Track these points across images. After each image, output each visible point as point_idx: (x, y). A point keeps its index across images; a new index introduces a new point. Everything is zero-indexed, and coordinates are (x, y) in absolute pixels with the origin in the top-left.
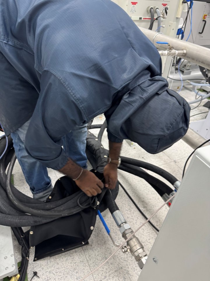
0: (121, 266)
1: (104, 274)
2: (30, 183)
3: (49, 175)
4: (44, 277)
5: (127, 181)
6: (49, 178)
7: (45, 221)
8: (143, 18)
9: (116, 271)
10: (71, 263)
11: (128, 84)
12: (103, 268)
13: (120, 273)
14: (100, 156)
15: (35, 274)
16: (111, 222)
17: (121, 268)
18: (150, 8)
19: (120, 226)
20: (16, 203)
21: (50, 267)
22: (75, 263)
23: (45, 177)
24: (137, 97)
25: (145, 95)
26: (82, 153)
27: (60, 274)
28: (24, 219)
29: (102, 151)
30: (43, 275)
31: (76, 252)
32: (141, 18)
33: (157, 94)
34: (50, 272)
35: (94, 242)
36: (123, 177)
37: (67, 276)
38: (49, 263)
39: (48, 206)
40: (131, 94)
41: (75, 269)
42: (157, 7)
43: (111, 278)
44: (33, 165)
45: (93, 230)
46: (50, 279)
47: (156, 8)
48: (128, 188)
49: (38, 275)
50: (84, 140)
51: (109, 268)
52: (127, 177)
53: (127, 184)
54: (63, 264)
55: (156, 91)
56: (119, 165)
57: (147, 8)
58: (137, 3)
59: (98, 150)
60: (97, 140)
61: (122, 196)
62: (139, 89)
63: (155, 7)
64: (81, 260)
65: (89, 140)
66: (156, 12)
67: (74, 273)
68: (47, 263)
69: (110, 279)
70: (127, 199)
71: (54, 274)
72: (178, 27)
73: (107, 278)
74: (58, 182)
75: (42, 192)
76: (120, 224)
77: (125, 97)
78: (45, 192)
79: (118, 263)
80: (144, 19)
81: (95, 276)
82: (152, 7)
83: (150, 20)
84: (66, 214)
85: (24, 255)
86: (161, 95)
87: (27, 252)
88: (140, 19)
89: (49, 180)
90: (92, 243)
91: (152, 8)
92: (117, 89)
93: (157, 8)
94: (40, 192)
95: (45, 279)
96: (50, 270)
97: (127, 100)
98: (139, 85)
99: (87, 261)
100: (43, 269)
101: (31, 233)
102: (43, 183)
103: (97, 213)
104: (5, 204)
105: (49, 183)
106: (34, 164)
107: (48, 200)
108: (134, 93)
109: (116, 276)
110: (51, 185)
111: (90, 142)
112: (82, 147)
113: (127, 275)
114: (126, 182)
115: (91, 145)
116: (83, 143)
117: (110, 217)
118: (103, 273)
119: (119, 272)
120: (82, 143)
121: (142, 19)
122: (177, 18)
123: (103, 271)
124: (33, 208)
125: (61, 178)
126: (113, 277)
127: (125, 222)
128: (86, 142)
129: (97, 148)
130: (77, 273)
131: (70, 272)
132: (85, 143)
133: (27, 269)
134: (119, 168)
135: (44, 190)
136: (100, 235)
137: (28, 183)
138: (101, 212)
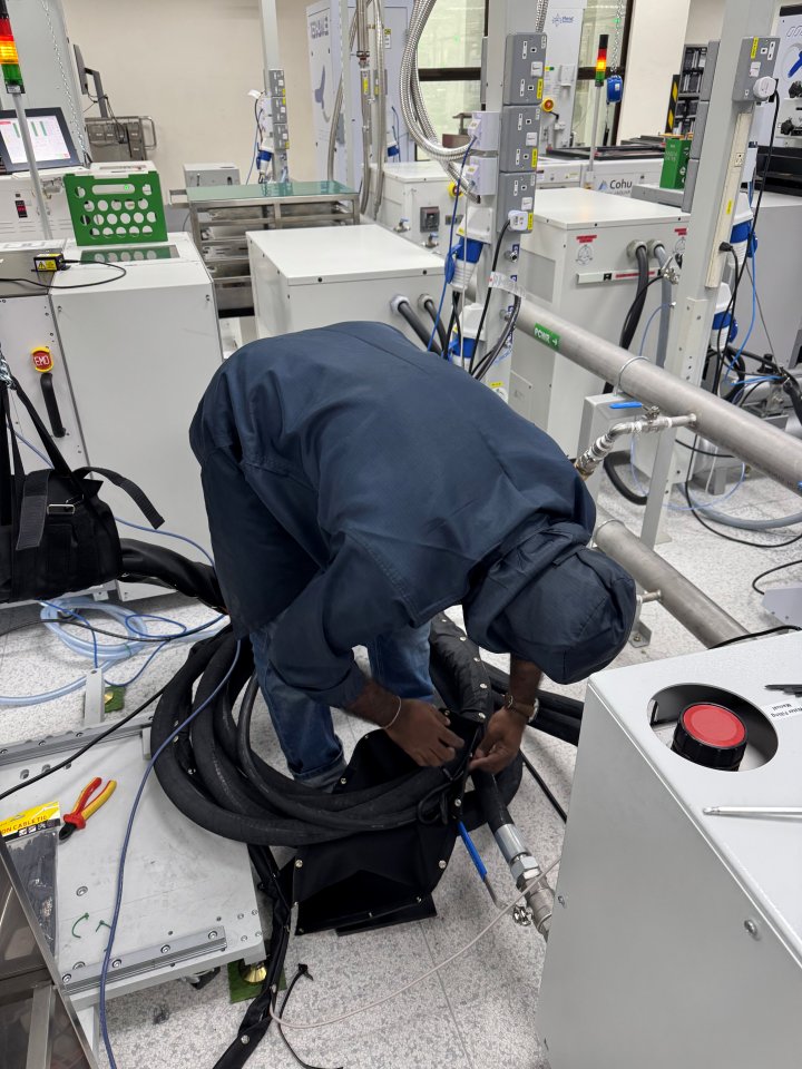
0: (516, 975)
1: (473, 989)
2: (290, 751)
3: (336, 732)
4: (323, 979)
5: (550, 761)
6: (336, 739)
7: (330, 835)
8: (614, 273)
9: (503, 986)
10: (390, 955)
11: (499, 547)
12: (471, 975)
13: (514, 992)
14: (470, 685)
15: (303, 969)
16: (498, 866)
17: (519, 980)
18: (637, 245)
19: (511, 861)
20: (265, 789)
21: (338, 959)
22: (400, 956)
23: (328, 737)
24: (513, 572)
25: (529, 569)
26: (420, 677)
27: (364, 978)
28: (285, 827)
29: (474, 672)
30: (321, 975)
31: (403, 931)
32: (610, 275)
33: (551, 565)
34: (338, 971)
35: (451, 911)
36: (540, 749)
37: (379, 985)
38: (336, 950)
39: (338, 801)
40: (504, 567)
41: (399, 970)
42: (659, 242)
43: (491, 999)
44: (300, 708)
45: (443, 870)
46: (339, 986)
47: (655, 244)
48: (554, 780)
49: (310, 973)
50: (423, 643)
51: (486, 976)
52: (551, 750)
53: (552, 769)
54: (370, 956)
55: (548, 560)
56: (531, 718)
57: (625, 247)
58: (594, 237)
59: (464, 667)
60: (463, 639)
61: (534, 802)
62: (516, 556)
63: (652, 242)
64: (416, 952)
65: (443, 640)
66: (655, 255)
67: (397, 979)
68: (332, 950)
69: (486, 1002)
70: (547, 811)
71: (348, 977)
72: (715, 309)
73: (481, 998)
74: (363, 746)
75: (319, 773)
76: (512, 856)
77: (494, 569)
78: (326, 775)
79: (510, 968)
80: (618, 276)
81: (449, 990)
82: (642, 243)
83: (637, 277)
84: (378, 824)
85: (279, 920)
86: (562, 566)
87: (285, 912)
88: (605, 278)
89: (336, 746)
90: (446, 913)
91: (643, 246)
92: (474, 561)
93: (661, 245)
94: (314, 775)
95: (327, 984)
96: (336, 965)
97: (495, 578)
98: (519, 547)
99: (432, 954)
100: (321, 961)
101: (299, 864)
102: (323, 752)
103: (458, 832)
104: (238, 792)
105: (337, 751)
106: (301, 706)
107: (339, 789)
108: (509, 563)
109: (504, 998)
110: (342, 758)
111: (445, 645)
112: (417, 661)
113: (531, 998)
114: (550, 763)
115: (447, 655)
116: (422, 650)
117: (497, 854)
118: (469, 987)
119: (513, 989)
120: (417, 651)
121: (613, 278)
122: (708, 289)
123: (470, 981)
124: (304, 803)
125: (370, 734)
126: (495, 999)
127: (527, 854)
128: (428, 646)
129: (461, 663)
130: (403, 978)
131: (388, 975)
132: (426, 651)
133: (284, 958)
134: (534, 724)
135: (325, 770)
136: (467, 897)
137: (285, 751)
138: (469, 829)
